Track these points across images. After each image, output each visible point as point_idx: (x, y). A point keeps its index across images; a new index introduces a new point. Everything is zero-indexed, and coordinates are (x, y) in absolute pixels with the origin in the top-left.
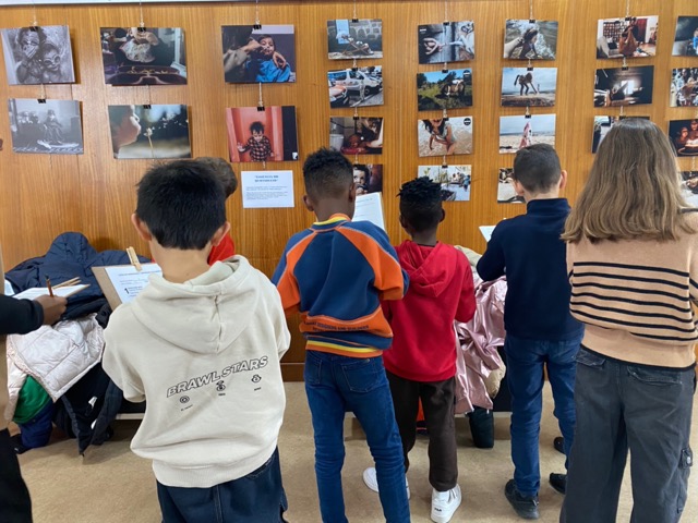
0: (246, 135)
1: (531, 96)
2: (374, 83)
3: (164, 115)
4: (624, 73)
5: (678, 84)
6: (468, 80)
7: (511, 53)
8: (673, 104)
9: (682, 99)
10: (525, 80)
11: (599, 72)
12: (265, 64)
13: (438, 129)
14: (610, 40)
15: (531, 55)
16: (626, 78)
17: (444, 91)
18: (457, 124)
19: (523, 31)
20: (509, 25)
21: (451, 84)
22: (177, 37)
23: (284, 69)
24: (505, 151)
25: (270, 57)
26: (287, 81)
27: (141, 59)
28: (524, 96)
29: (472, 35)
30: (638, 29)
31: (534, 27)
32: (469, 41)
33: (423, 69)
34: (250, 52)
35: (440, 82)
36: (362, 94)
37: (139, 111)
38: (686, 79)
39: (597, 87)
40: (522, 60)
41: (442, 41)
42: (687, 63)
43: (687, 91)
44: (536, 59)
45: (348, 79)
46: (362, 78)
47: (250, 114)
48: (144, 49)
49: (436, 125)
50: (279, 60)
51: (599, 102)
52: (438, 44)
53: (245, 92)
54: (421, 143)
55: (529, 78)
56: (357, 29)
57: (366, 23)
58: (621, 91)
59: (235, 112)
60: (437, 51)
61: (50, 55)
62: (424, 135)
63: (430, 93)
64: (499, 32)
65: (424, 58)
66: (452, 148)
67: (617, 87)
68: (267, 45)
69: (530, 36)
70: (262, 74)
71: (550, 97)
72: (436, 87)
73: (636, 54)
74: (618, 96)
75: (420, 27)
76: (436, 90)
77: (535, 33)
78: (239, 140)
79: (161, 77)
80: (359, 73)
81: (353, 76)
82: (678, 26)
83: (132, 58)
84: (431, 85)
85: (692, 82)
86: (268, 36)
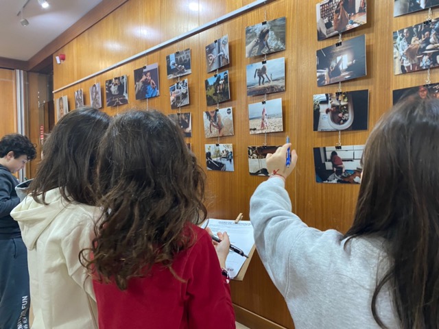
1: (266, 85)
4: (338, 49)
5: (400, 49)
7: (250, 53)
9: (407, 63)
10: (261, 73)
11: (319, 53)
12: (148, 87)
13: (214, 118)
14: (326, 20)
15: (265, 51)
16: (340, 53)
18: (223, 113)
19: (258, 33)
20: (248, 31)
24: (252, 132)
25: (150, 83)
26: (156, 96)
27: (116, 93)
28: (262, 86)
31: (266, 27)
32: (226, 50)
33: (208, 77)
34: (143, 82)
36: (181, 98)
38: (409, 41)
39: (319, 67)
40: (261, 57)
41: (215, 54)
43: (411, 54)
46: (180, 88)
48: (116, 88)
50: (153, 84)
51: (321, 83)
52: (213, 57)
54: (206, 128)
55: (264, 69)
56: (179, 58)
57: (183, 53)
58: (337, 67)
60: (213, 62)
63: (211, 93)
67: (333, 64)
68: (148, 77)
69: (263, 35)
70: (148, 94)
71: (281, 84)
73: (349, 27)
75: (206, 48)
77: (268, 31)
83: (113, 93)
84: (211, 87)
85: (416, 42)
86: (148, 71)
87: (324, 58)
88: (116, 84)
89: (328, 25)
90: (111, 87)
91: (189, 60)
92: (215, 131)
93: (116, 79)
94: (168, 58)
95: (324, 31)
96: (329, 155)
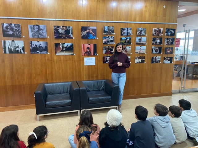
0: (86, 50)
1: (141, 42)
2: (112, 40)
3: (68, 45)
4: (157, 39)
5: (166, 41)
6: (130, 39)
7: (138, 34)
8: (165, 44)
9: (167, 43)
10: (140, 39)
11: (153, 38)
12: (90, 35)
13: (124, 49)
14: (155, 32)
15: (141, 35)
16: (158, 39)
19: (140, 30)
20: (138, 29)
21: (127, 40)
22: (71, 28)
23: (94, 36)
25: (91, 33)
27: (63, 33)
28: (140, 43)
29: (131, 30)
30: (160, 31)
31: (142, 29)
34: (87, 32)
40: (140, 36)
41: (125, 31)
42: (167, 37)
43: (167, 42)
44: (142, 35)
45: (107, 38)
46: (110, 38)
47: (87, 45)
48: (63, 31)
50: (93, 34)
52: (125, 32)
53: (86, 41)
55: (141, 39)
56: (109, 28)
57: (111, 27)
58: (157, 42)
59: (83, 45)
61: (41, 31)
64: (136, 30)
67: (156, 41)
69: (141, 31)
70: (89, 37)
71: (145, 43)
73: (159, 35)
75: (121, 28)
76: (124, 41)
77: (142, 30)
78: (84, 51)
79: (67, 37)
80: (109, 37)
82: (166, 30)
83: (61, 32)
85: (168, 41)
86: (91, 29)
87: (154, 39)
88: (64, 29)
90: (59, 29)
91: (113, 30)
93: (63, 26)
94: (104, 27)
96: (154, 58)
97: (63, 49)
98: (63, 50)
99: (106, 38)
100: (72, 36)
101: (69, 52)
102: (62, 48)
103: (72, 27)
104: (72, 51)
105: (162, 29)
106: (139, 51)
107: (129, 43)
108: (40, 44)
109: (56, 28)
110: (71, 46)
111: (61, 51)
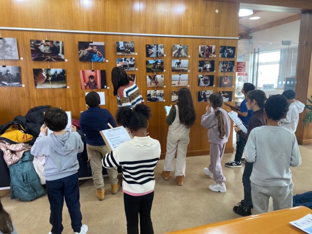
0: (87, 80)
1: (180, 69)
2: (132, 63)
3: (56, 72)
5: (221, 66)
6: (162, 63)
7: (175, 55)
8: (220, 71)
9: (222, 70)
10: (179, 64)
11: (200, 61)
12: (94, 55)
13: (153, 79)
14: (202, 52)
15: (180, 56)
17: (155, 66)
18: (159, 77)
19: (178, 48)
20: (174, 46)
21: (157, 64)
22: (60, 44)
23: (101, 57)
24: (173, 86)
25: (96, 53)
26: (102, 61)
27: (47, 52)
28: (178, 69)
29: (163, 49)
30: (210, 49)
31: (181, 47)
32: (162, 51)
33: (147, 59)
34: (89, 51)
35: (153, 64)
36: (128, 66)
37: (46, 71)
38: (223, 65)
39: (199, 66)
40: (178, 57)
41: (154, 50)
42: (223, 59)
43: (223, 68)
44: (182, 57)
46: (128, 61)
47: (89, 73)
48: (48, 48)
49: (152, 77)
50: (99, 54)
51: (200, 70)
52: (152, 51)
53: (87, 65)
54: (148, 83)
55: (180, 63)
56: (126, 45)
57: (129, 43)
59: (83, 72)
60: (152, 53)
61: (8, 49)
62: (149, 80)
63: (150, 67)
64: (171, 48)
65: (148, 55)
66: (158, 85)
67: (205, 66)
68: (95, 49)
69: (180, 50)
70: (93, 59)
71: (186, 69)
72: (152, 65)
73: (210, 56)
74: (205, 69)
75: (147, 45)
76: (152, 66)
77: (182, 49)
78: (85, 81)
79: (54, 59)
80: (127, 59)
81: (125, 60)
82: (221, 49)
83: (43, 51)
84: (151, 64)
86: (95, 46)
87: (202, 64)
88: (48, 45)
89: (203, 54)
90: (39, 46)
91: (134, 48)
92: (153, 84)
93: (46, 41)
94: (118, 43)
95: (202, 55)
96: (203, 93)
97: (48, 78)
98: (49, 81)
99: (122, 61)
100: (63, 57)
101: (59, 84)
102: (46, 77)
103: (63, 42)
104: (64, 81)
105: (214, 47)
106: (178, 82)
107: (161, 69)
108: (8, 71)
109: (34, 44)
110: (61, 73)
111: (44, 81)
